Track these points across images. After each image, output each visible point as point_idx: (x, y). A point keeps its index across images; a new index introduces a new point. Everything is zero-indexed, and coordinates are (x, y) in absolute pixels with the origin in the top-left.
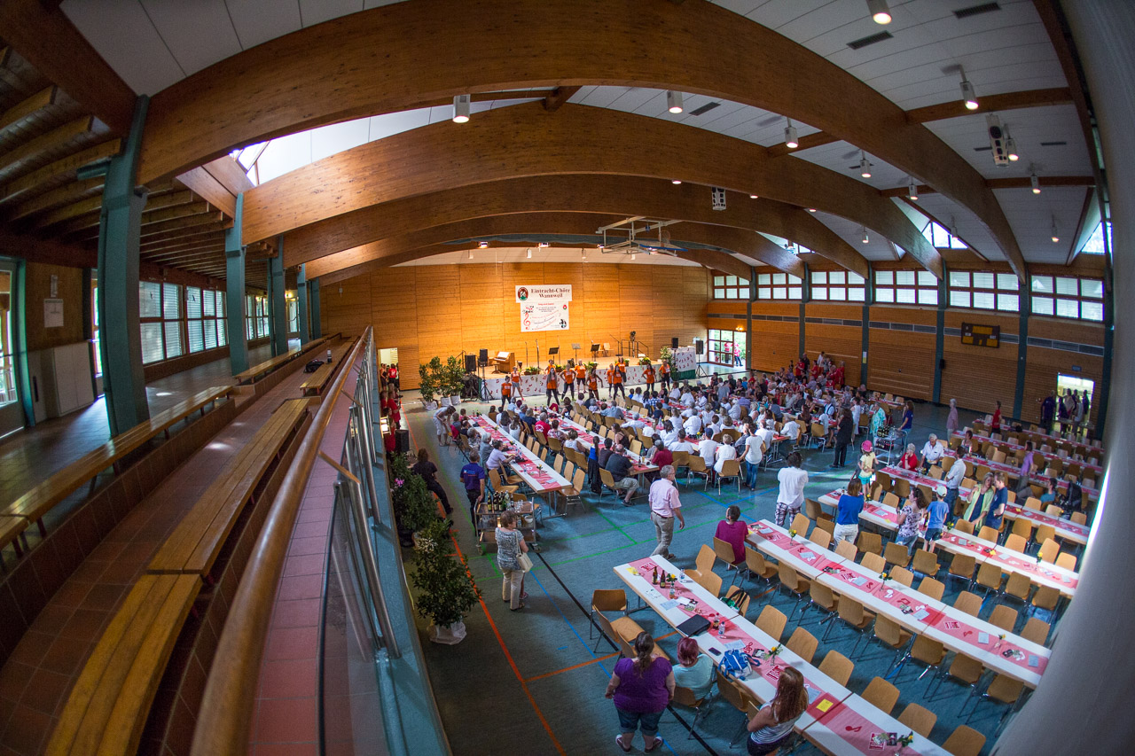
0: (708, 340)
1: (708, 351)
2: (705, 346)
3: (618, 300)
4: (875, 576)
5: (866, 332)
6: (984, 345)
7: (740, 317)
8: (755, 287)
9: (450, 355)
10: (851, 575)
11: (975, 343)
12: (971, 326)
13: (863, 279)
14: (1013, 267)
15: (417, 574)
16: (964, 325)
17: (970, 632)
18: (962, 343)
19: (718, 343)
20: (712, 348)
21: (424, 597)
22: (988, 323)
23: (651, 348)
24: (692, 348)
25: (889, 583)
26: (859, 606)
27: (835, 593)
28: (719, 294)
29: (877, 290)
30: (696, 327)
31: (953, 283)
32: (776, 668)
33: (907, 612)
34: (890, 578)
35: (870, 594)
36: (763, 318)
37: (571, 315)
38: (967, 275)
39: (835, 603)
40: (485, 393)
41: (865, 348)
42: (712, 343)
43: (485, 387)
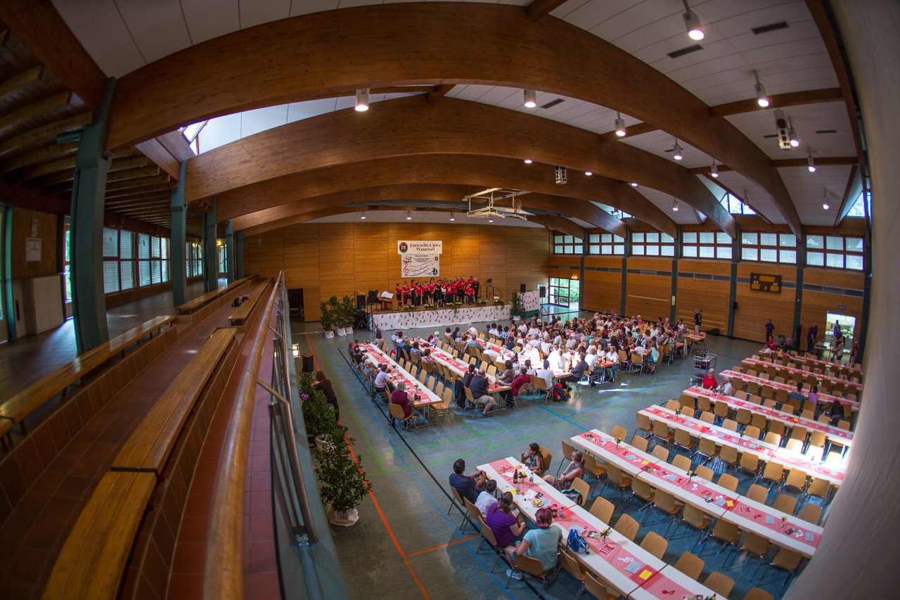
0: (549, 286)
1: (549, 295)
2: (547, 291)
3: (479, 253)
4: (683, 474)
5: (674, 282)
6: (768, 291)
7: (576, 268)
8: (587, 244)
9: (345, 294)
10: (664, 473)
11: (761, 290)
12: (758, 275)
13: (673, 239)
14: (792, 229)
15: (321, 470)
16: (752, 275)
17: (760, 516)
18: (753, 290)
19: (557, 289)
20: (552, 292)
21: (326, 488)
22: (772, 274)
23: (504, 292)
24: (537, 293)
25: (694, 479)
26: (672, 498)
27: (652, 487)
28: (559, 250)
29: (684, 247)
30: (540, 275)
31: (744, 241)
32: (607, 546)
33: (709, 501)
34: (695, 475)
35: (680, 487)
36: (593, 269)
37: (441, 266)
38: (755, 235)
39: (652, 495)
40: (373, 326)
41: (674, 293)
42: (552, 290)
43: (372, 321)
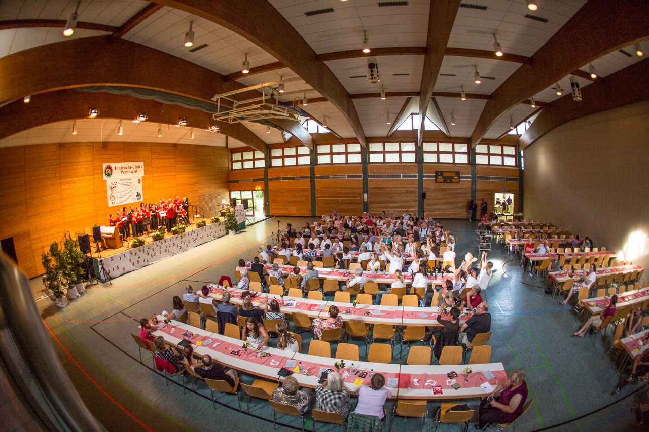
3: (175, 174)
5: (365, 182)
7: (258, 180)
8: (268, 158)
11: (445, 182)
12: (443, 172)
13: (360, 148)
22: (452, 171)
28: (237, 166)
29: (371, 155)
31: (425, 149)
37: (144, 189)
38: (435, 144)
40: (104, 274)
41: (365, 192)
43: (103, 267)
